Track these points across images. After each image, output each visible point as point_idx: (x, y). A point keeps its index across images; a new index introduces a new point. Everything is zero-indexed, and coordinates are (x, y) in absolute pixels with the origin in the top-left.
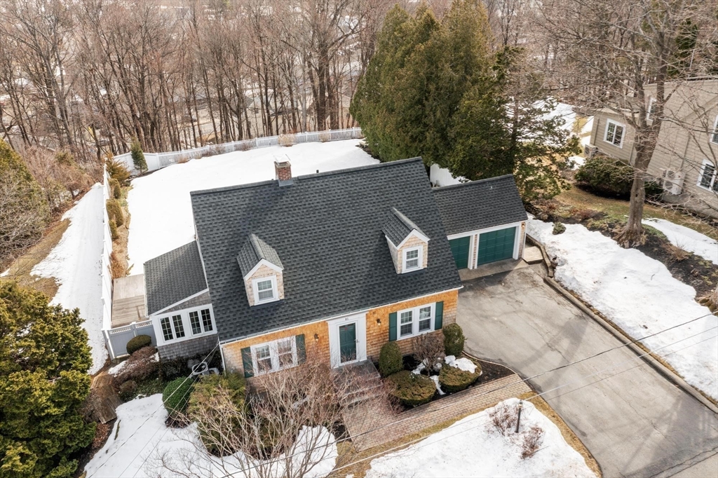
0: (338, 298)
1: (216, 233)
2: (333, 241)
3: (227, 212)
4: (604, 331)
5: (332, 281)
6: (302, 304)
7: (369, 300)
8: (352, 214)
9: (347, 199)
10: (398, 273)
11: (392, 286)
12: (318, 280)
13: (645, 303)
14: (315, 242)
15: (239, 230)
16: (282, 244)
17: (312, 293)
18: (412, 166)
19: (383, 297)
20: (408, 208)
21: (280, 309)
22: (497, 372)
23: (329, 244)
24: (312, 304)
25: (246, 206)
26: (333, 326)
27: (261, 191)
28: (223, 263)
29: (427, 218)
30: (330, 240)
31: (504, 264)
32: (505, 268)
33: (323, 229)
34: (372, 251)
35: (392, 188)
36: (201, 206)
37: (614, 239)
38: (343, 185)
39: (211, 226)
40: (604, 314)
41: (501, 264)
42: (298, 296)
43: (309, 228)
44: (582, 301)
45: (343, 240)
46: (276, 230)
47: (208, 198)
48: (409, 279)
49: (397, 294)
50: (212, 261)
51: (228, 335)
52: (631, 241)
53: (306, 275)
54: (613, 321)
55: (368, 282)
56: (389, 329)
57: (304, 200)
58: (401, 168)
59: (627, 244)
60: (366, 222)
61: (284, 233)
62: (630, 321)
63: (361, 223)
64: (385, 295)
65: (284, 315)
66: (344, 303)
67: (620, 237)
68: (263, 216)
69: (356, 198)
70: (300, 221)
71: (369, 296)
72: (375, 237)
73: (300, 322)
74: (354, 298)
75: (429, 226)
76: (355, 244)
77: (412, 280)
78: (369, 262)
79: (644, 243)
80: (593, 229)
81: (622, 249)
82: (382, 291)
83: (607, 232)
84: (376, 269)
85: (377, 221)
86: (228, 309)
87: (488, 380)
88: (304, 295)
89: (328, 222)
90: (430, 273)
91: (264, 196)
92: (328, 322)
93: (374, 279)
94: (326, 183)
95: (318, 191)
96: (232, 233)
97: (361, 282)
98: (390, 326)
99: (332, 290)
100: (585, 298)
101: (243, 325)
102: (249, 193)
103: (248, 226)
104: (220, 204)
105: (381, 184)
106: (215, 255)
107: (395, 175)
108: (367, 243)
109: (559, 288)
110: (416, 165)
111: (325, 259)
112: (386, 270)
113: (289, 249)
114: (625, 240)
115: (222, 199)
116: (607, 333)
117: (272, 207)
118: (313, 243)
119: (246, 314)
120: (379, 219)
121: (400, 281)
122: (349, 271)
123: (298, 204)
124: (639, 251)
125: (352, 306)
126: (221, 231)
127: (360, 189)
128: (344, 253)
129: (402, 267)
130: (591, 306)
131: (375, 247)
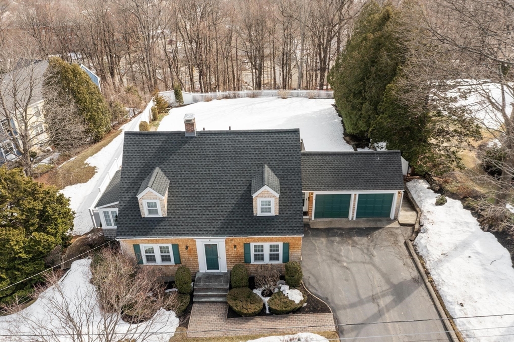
0: (204, 224)
1: (134, 163)
2: (213, 182)
3: (145, 149)
4: (428, 298)
5: (204, 211)
6: (177, 223)
7: (226, 230)
8: (233, 165)
9: (232, 153)
10: (255, 215)
11: (247, 224)
12: (194, 208)
13: (474, 284)
14: (200, 180)
15: (149, 163)
16: (176, 177)
17: (187, 216)
18: (290, 135)
19: (238, 230)
20: (277, 167)
21: (162, 223)
22: (318, 307)
23: (209, 184)
24: (185, 225)
25: (158, 147)
26: (200, 243)
27: (172, 138)
28: (133, 184)
29: (290, 177)
30: (211, 181)
31: (380, 221)
32: (379, 225)
33: (208, 172)
34: (240, 195)
35: (269, 150)
36: (129, 142)
37: (478, 221)
38: (232, 142)
39: (132, 157)
40: (436, 283)
41: (376, 221)
42: (177, 217)
43: (198, 170)
44: (424, 267)
45: (220, 182)
46: (175, 167)
47: (135, 137)
48: (262, 221)
49: (250, 230)
50: (126, 181)
51: (123, 233)
52: (491, 227)
53: (187, 203)
54: (439, 292)
55: (230, 217)
56: (245, 254)
57: (200, 149)
58: (281, 135)
59: (486, 228)
60: (242, 172)
61: (179, 170)
62: (452, 296)
63: (238, 172)
64: (240, 229)
65: (163, 228)
66: (208, 229)
67: (484, 220)
68: (169, 156)
69: (239, 153)
70: (193, 163)
71: (227, 228)
72: (245, 184)
73: (173, 235)
74: (216, 227)
75: (290, 183)
76: (228, 187)
77: (264, 222)
78: (235, 203)
79: (501, 230)
80: (467, 207)
81: (481, 230)
82: (239, 226)
83: (476, 213)
84: (238, 209)
85: (250, 173)
86: (128, 216)
87: (307, 312)
88: (181, 217)
89: (213, 167)
90: (280, 220)
91: (173, 141)
92: (196, 240)
93: (235, 215)
94: (219, 138)
95: (212, 144)
96: (144, 164)
97: (225, 216)
98: (245, 252)
99: (202, 217)
100: (428, 266)
101: (134, 229)
102: (163, 138)
103: (156, 161)
104: (142, 142)
105: (261, 145)
106: (129, 177)
107: (274, 140)
108: (237, 188)
109: (412, 251)
110: (293, 135)
111: (204, 194)
112: (246, 210)
113: (179, 182)
114: (486, 223)
115: (144, 139)
116: (430, 300)
117: (177, 150)
118: (198, 181)
119: (138, 222)
120: (252, 171)
121: (254, 221)
122: (218, 206)
123: (195, 151)
124: (493, 236)
125: (213, 232)
126: (137, 161)
127: (244, 147)
128: (218, 192)
129: (258, 212)
130: (429, 273)
131: (243, 192)
